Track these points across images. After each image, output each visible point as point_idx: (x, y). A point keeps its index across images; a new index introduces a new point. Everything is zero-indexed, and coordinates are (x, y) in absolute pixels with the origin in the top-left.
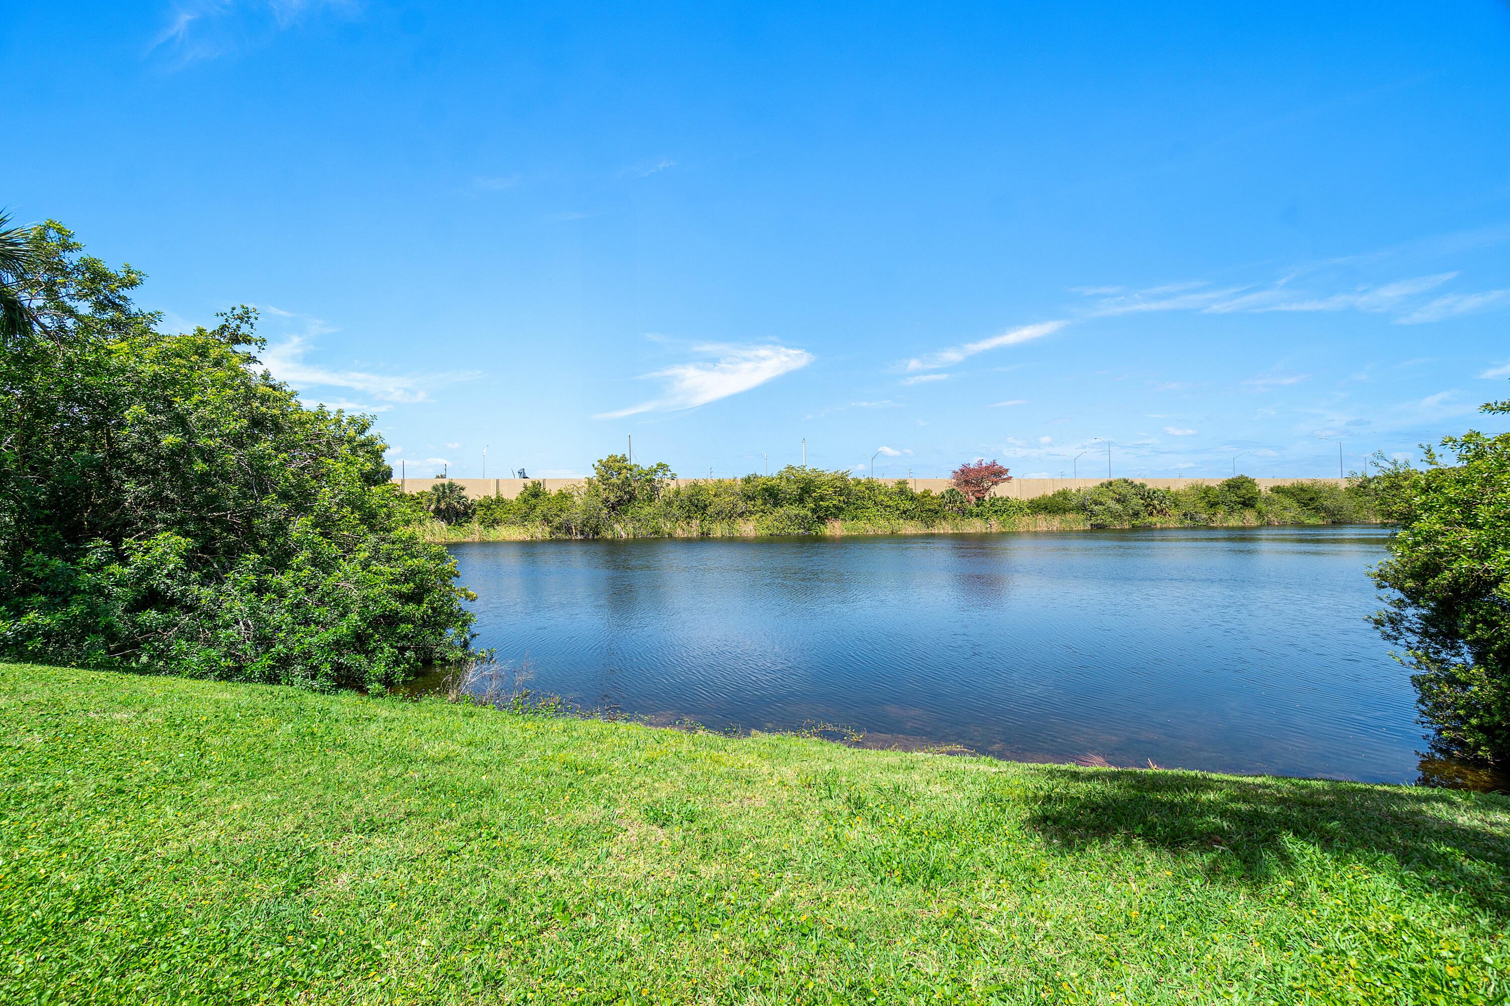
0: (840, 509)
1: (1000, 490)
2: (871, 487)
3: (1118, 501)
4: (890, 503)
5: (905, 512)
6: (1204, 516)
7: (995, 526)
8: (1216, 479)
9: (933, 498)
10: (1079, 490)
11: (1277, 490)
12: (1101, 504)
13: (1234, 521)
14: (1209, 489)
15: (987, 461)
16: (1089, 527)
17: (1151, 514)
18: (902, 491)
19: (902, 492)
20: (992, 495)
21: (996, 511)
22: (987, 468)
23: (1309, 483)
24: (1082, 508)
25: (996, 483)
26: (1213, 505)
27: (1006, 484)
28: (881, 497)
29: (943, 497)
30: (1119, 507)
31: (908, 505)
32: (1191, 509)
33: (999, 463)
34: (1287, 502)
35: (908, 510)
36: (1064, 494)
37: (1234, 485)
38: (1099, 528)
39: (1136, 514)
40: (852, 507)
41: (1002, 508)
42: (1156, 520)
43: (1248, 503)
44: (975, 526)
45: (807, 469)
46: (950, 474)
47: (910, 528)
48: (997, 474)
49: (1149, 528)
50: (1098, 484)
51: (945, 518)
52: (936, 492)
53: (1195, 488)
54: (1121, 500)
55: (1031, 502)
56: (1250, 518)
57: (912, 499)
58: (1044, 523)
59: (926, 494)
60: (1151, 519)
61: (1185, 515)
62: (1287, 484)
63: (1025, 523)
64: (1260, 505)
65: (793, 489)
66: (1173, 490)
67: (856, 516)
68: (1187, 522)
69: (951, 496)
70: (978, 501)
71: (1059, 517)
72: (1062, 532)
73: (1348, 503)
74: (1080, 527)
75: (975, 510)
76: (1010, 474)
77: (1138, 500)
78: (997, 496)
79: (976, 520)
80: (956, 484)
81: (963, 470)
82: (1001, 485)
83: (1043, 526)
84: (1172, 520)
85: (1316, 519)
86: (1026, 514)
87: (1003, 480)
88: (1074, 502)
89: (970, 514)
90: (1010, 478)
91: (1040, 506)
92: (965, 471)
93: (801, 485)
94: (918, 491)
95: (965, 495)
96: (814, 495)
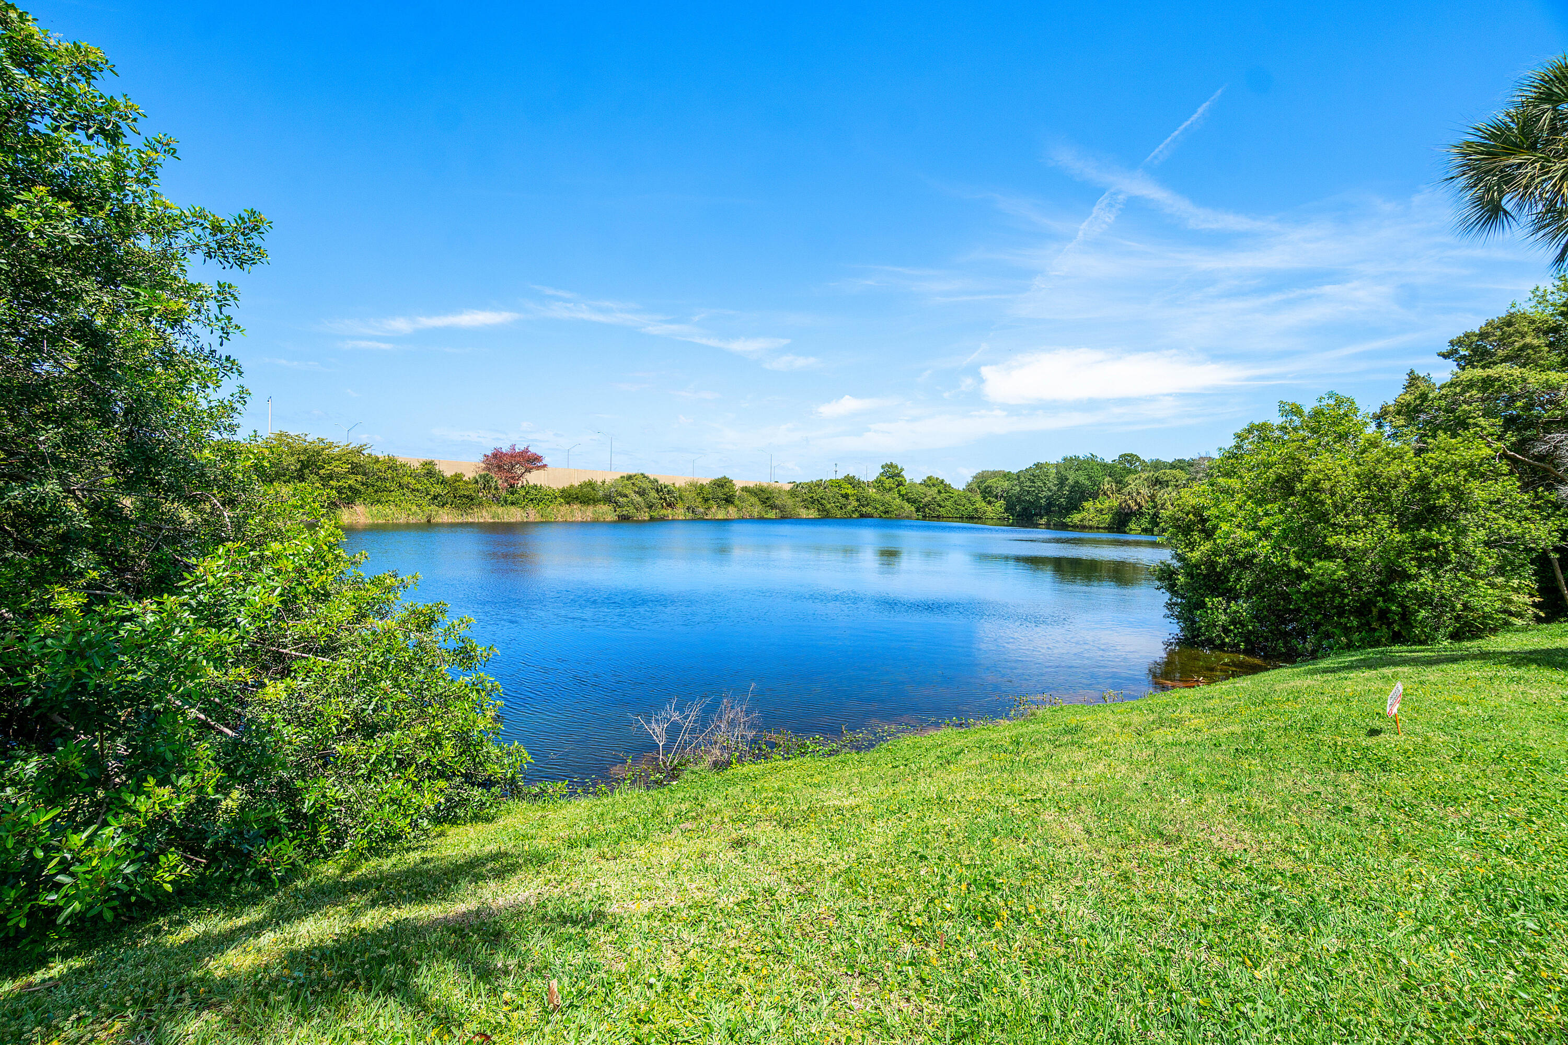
0: (356, 491)
1: (534, 478)
2: (393, 465)
3: (637, 492)
4: (418, 486)
5: (435, 498)
6: (702, 510)
7: (533, 514)
8: (705, 479)
9: (466, 483)
10: (604, 482)
11: (745, 489)
12: (626, 496)
13: (721, 515)
14: (702, 487)
15: (520, 448)
16: (615, 518)
17: (663, 507)
18: (430, 471)
19: (430, 474)
20: (525, 483)
21: (532, 500)
22: (520, 453)
23: (766, 485)
24: (608, 499)
25: (529, 470)
26: (707, 500)
27: (541, 472)
29: (477, 482)
30: (638, 499)
31: (438, 489)
32: (693, 504)
33: (532, 450)
34: (753, 500)
35: (439, 495)
36: (591, 485)
37: (722, 483)
38: (624, 519)
39: (652, 507)
40: (370, 490)
41: (537, 497)
42: (668, 512)
43: (729, 500)
44: (513, 515)
45: (309, 439)
46: (482, 458)
47: (445, 516)
48: (532, 461)
49: (663, 519)
50: (618, 477)
51: (480, 504)
52: (469, 475)
53: (693, 485)
54: (642, 493)
55: (563, 491)
56: (732, 512)
57: (444, 482)
58: (578, 513)
59: (458, 477)
60: (664, 512)
61: (688, 508)
62: (751, 485)
63: (560, 512)
64: (737, 502)
65: (291, 463)
66: (677, 485)
67: (378, 501)
68: (690, 515)
69: (485, 482)
70: (512, 489)
71: (591, 508)
72: (595, 522)
73: (790, 502)
74: (609, 519)
75: (510, 498)
76: (544, 462)
77: (653, 494)
78: (531, 484)
79: (513, 509)
80: (489, 470)
81: (495, 456)
82: (535, 473)
83: (578, 517)
84: (680, 512)
85: (772, 514)
86: (560, 504)
87: (538, 468)
88: (601, 494)
89: (506, 501)
90: (545, 466)
91: (572, 496)
92: (497, 455)
93: (302, 458)
94: (448, 474)
95: (500, 482)
96: (322, 472)
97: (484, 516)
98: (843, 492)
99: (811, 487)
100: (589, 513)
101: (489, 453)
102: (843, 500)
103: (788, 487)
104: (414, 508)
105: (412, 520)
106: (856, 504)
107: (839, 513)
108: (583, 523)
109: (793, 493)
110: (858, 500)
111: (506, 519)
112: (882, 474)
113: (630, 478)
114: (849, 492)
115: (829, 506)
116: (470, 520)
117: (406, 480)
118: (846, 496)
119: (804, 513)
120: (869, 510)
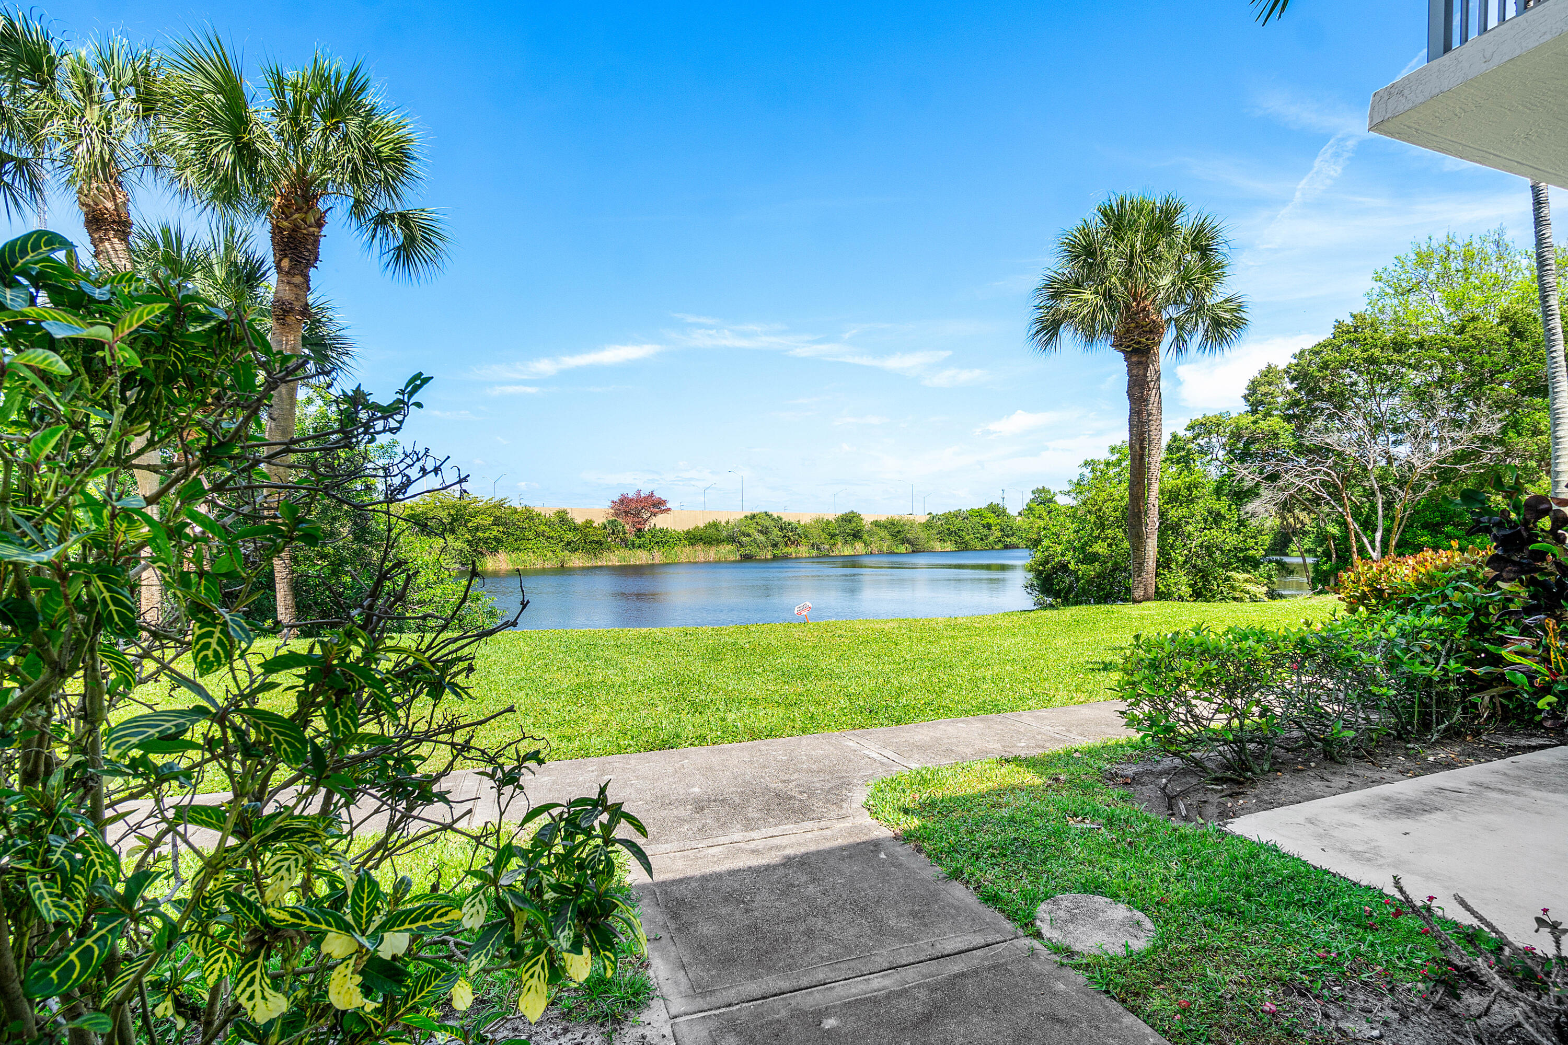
0: (498, 540)
1: (660, 522)
2: (529, 515)
3: (760, 531)
4: (553, 534)
5: (569, 544)
6: (828, 547)
7: (658, 556)
8: (832, 513)
9: (595, 528)
10: (728, 523)
11: (876, 524)
12: (749, 535)
13: (848, 551)
14: (828, 523)
15: (645, 492)
16: (738, 557)
17: (786, 545)
18: (563, 518)
19: (563, 521)
20: (651, 526)
21: (658, 543)
22: (646, 498)
23: (897, 518)
24: (731, 539)
25: (655, 515)
26: (833, 536)
27: (665, 515)
28: (542, 527)
29: (605, 527)
30: (762, 538)
31: (570, 536)
32: (818, 541)
33: (657, 495)
34: (883, 534)
35: (571, 541)
36: (715, 525)
37: (849, 518)
38: (747, 558)
39: (775, 545)
40: (511, 539)
41: (663, 540)
42: (791, 550)
43: (856, 535)
44: (640, 557)
46: (609, 503)
47: (577, 560)
48: (657, 505)
49: (786, 558)
50: (742, 517)
51: (609, 548)
52: (599, 521)
53: (819, 521)
54: (765, 532)
55: (688, 533)
56: (860, 547)
57: (575, 529)
58: (702, 553)
59: (588, 524)
60: (786, 550)
61: (813, 545)
62: (883, 518)
63: (685, 553)
64: (865, 536)
66: (802, 523)
67: (518, 549)
68: (814, 552)
69: (612, 528)
70: (639, 532)
71: (714, 548)
72: (717, 563)
73: (923, 535)
74: (731, 558)
75: (637, 542)
76: (668, 506)
77: (776, 531)
78: (658, 527)
79: (639, 552)
80: (617, 515)
81: (622, 501)
82: (660, 516)
83: (701, 557)
84: (804, 550)
85: (902, 549)
86: (685, 546)
87: (662, 512)
88: (724, 534)
89: (633, 545)
90: (669, 509)
91: (695, 538)
92: (624, 501)
93: (452, 512)
94: (579, 521)
95: (627, 527)
96: (470, 524)
97: (614, 558)
98: (984, 522)
99: (947, 517)
100: (712, 553)
101: (616, 499)
102: (986, 532)
103: (924, 519)
104: (549, 554)
105: (547, 565)
106: (999, 534)
107: (979, 545)
108: (707, 563)
109: (928, 526)
110: (1002, 530)
111: (634, 561)
112: (1032, 501)
113: (753, 517)
114: (991, 521)
115: (967, 538)
116: (600, 564)
117: (542, 528)
118: (988, 527)
119: (938, 546)
120: (1014, 540)
